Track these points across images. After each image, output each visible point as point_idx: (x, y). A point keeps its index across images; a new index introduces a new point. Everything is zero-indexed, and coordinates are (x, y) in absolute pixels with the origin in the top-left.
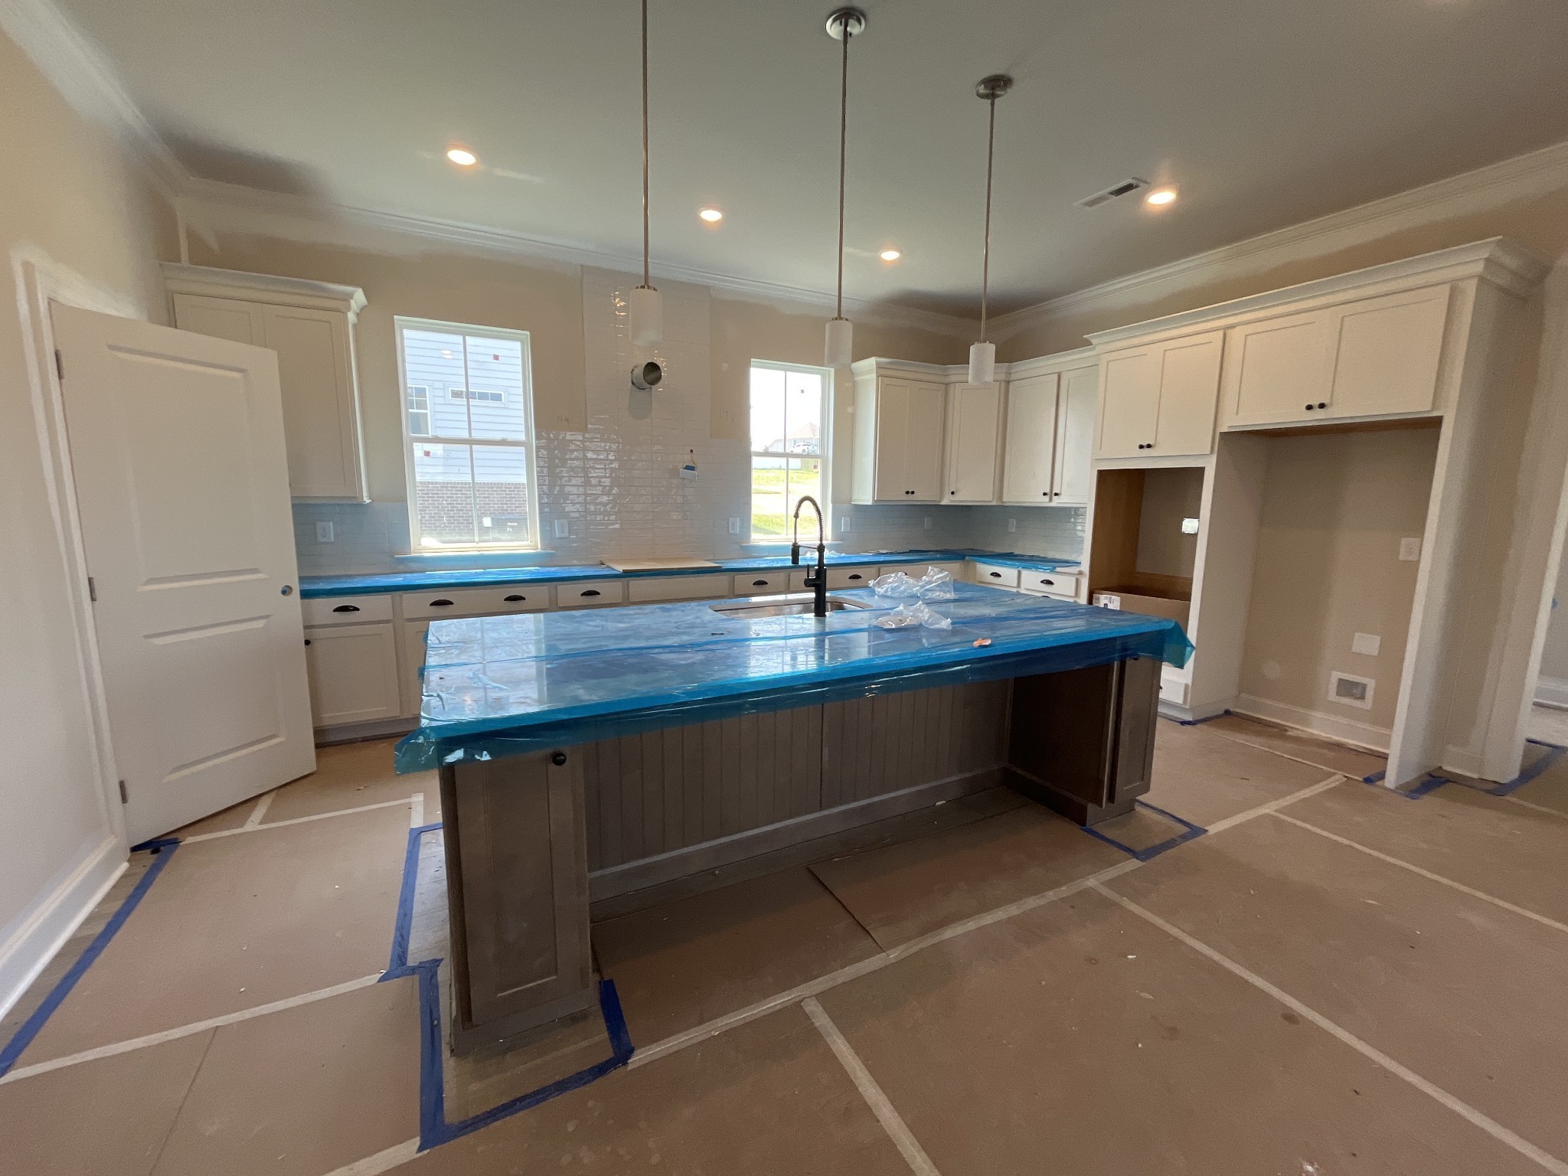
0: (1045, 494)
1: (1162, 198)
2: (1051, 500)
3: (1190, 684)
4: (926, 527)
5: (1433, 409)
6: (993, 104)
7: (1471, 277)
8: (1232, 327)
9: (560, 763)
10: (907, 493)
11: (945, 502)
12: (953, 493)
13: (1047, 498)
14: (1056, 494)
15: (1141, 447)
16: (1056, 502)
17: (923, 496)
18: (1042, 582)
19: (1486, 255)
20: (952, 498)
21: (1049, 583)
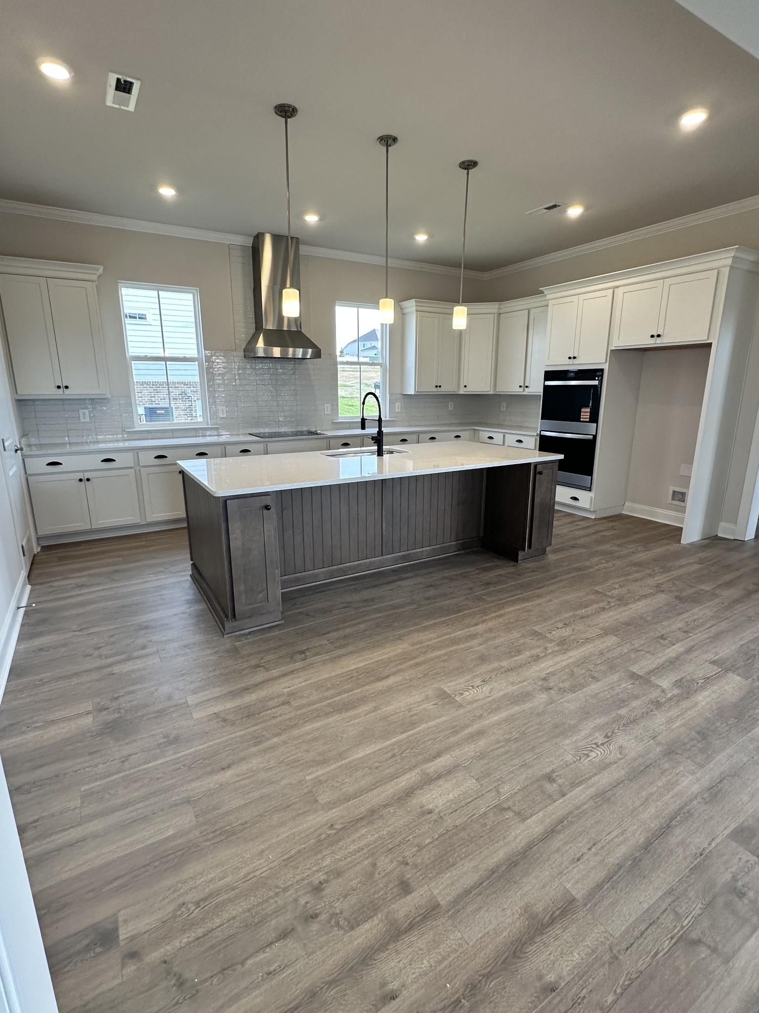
0: (520, 386)
1: (575, 212)
2: (524, 391)
3: (593, 496)
4: (450, 409)
5: (708, 338)
6: (468, 174)
7: (726, 266)
8: (617, 287)
9: (269, 509)
10: (437, 386)
11: (462, 392)
12: (465, 386)
13: (521, 389)
14: (527, 387)
15: (570, 358)
16: (527, 392)
17: (446, 389)
18: (517, 441)
19: (733, 255)
20: (465, 389)
21: (520, 441)
